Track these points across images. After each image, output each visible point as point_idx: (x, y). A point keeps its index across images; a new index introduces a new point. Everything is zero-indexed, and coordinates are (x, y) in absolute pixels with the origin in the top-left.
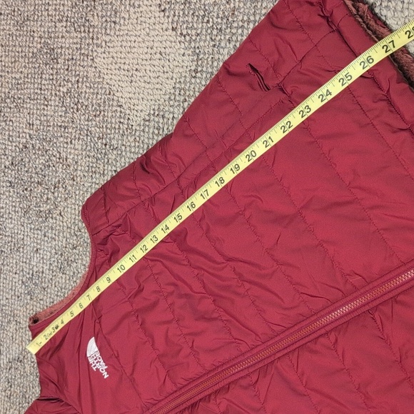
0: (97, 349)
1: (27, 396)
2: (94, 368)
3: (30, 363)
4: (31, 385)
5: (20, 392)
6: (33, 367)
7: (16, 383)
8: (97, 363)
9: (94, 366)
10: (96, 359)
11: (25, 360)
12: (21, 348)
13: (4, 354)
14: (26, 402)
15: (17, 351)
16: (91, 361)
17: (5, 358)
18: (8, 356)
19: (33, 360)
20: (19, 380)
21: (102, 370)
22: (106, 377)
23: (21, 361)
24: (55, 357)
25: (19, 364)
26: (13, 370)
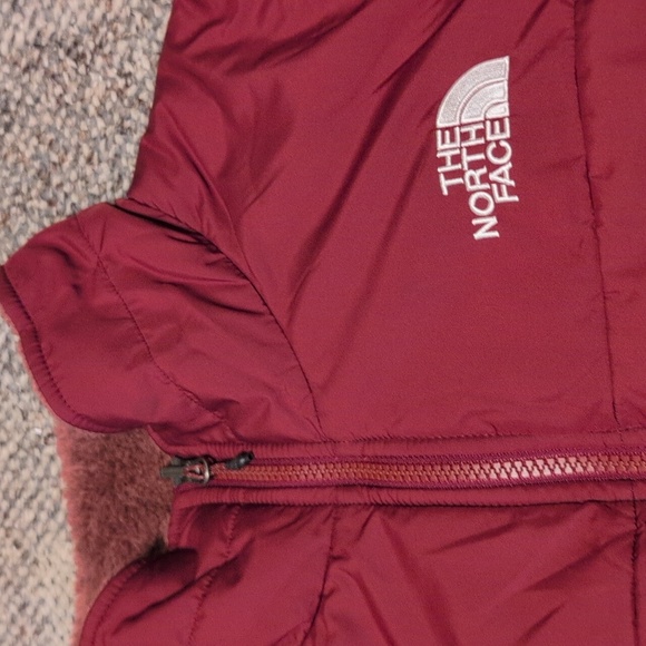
0: (503, 110)
1: (55, 180)
2: (445, 183)
3: (112, 73)
4: (86, 150)
5: (35, 157)
6: (120, 93)
7: (32, 121)
8: (474, 165)
9: (449, 175)
10: (472, 150)
11: (99, 61)
12: (98, 13)
13: (29, 11)
14: (41, 196)
15: (82, 17)
16: (445, 148)
17: (24, 26)
18: (40, 23)
19: (128, 67)
20: (47, 118)
21: (482, 204)
22: (479, 235)
23: (80, 58)
24: (261, 78)
25: (70, 63)
26: (38, 76)
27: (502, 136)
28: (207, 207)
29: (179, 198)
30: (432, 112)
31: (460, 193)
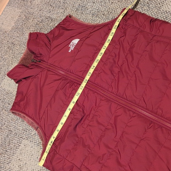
0: (76, 43)
1: (42, 30)
2: (69, 46)
3: (53, 24)
4: (46, 29)
5: (41, 27)
6: (53, 26)
7: (44, 23)
10: (73, 45)
11: (53, 22)
12: (56, 18)
13: (50, 14)
14: (39, 31)
15: (55, 17)
16: (71, 43)
17: (49, 15)
18: (51, 15)
19: (55, 24)
20: (45, 24)
21: (71, 49)
22: (69, 51)
23: (52, 21)
24: (63, 30)
25: (51, 20)
26: (47, 20)
27: (75, 45)
28: (52, 39)
29: (51, 37)
30: (72, 40)
31: (70, 47)
